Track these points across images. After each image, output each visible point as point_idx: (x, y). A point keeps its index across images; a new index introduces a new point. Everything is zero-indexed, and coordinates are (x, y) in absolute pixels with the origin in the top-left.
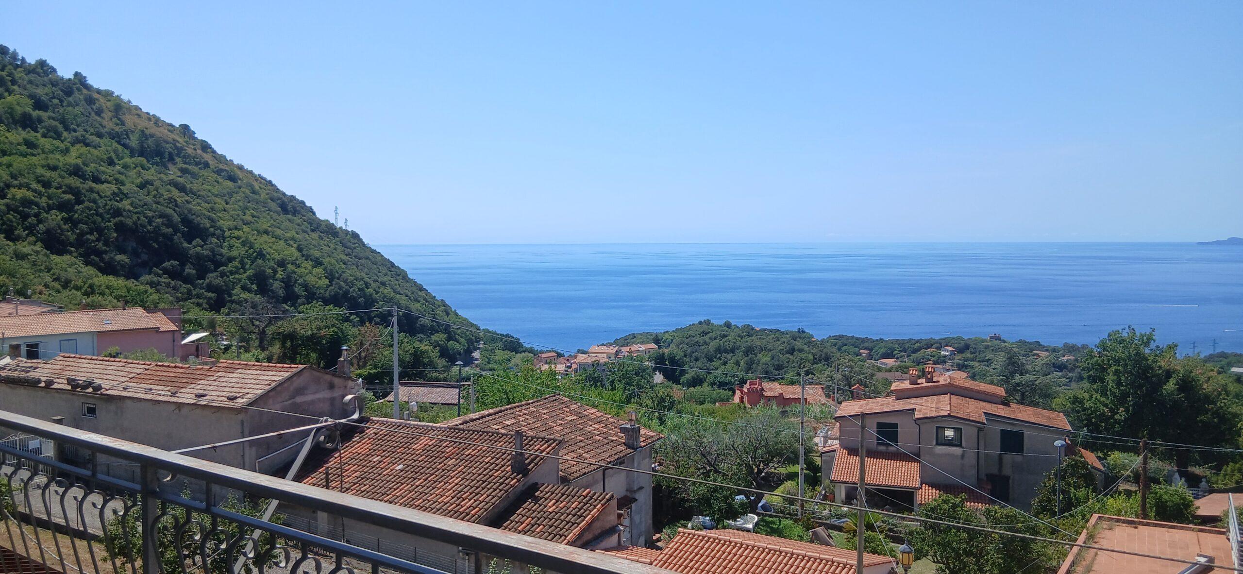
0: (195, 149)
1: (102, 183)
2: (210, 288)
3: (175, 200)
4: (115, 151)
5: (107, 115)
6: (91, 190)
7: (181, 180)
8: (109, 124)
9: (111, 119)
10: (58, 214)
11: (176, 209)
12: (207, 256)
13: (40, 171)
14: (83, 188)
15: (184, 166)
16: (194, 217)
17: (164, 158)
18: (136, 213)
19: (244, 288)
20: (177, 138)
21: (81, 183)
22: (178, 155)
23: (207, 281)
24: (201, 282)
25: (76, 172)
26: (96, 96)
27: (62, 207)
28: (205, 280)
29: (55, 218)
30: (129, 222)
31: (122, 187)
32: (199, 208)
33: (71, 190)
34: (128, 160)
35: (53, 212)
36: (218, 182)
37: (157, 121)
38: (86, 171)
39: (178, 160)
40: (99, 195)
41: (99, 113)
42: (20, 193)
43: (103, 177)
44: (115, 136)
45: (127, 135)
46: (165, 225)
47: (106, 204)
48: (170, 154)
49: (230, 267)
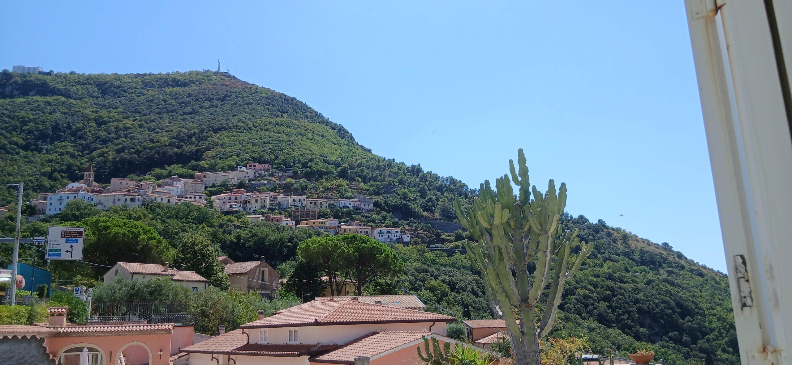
0: (674, 258)
1: (625, 283)
2: (701, 350)
3: (670, 292)
4: (628, 263)
5: (619, 242)
6: (620, 288)
7: (670, 278)
8: (622, 248)
9: (622, 245)
10: (604, 303)
11: (672, 297)
12: (696, 328)
13: (591, 278)
14: (616, 287)
15: (670, 269)
16: (684, 302)
17: (656, 265)
18: (648, 301)
19: (724, 351)
20: (662, 252)
21: (614, 284)
22: (664, 263)
23: (699, 345)
24: (694, 346)
25: (610, 277)
26: (612, 232)
27: (606, 299)
28: (697, 345)
29: (603, 305)
30: (645, 307)
31: (637, 285)
32: (685, 296)
33: (609, 288)
34: (636, 268)
35: (601, 302)
36: (692, 278)
37: (648, 243)
38: (615, 277)
39: (664, 265)
40: (625, 291)
41: (615, 241)
42: (582, 292)
43: (625, 280)
44: (626, 254)
45: (633, 253)
46: (666, 308)
47: (630, 297)
48: (659, 262)
49: (711, 336)
